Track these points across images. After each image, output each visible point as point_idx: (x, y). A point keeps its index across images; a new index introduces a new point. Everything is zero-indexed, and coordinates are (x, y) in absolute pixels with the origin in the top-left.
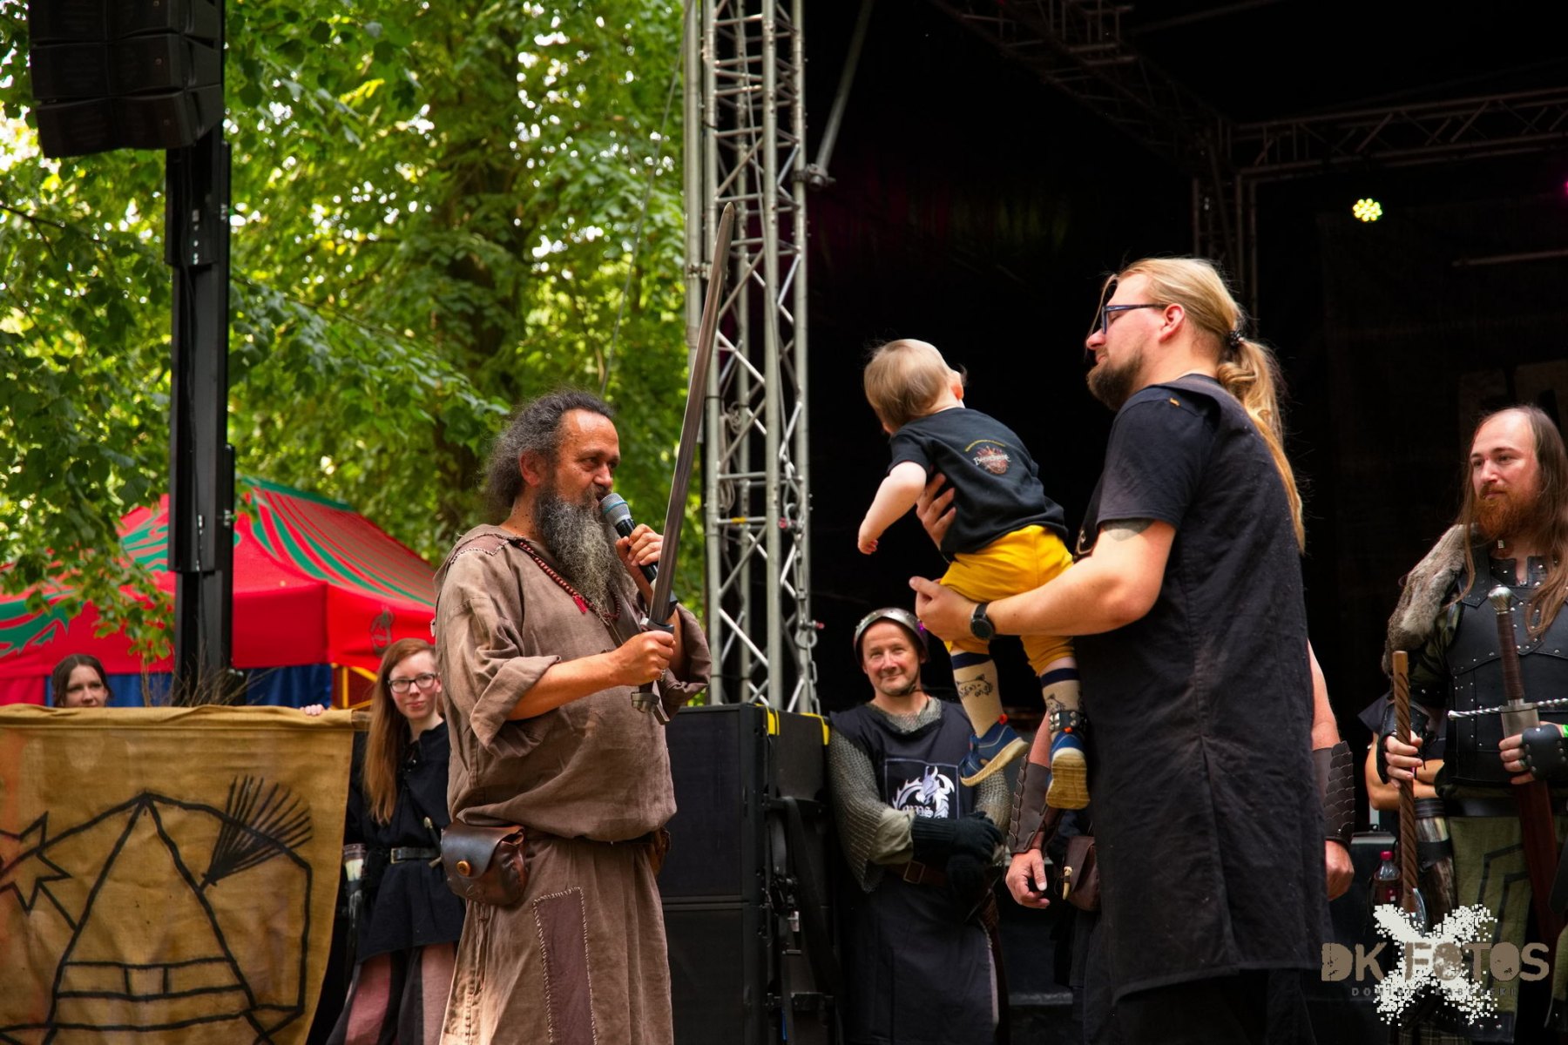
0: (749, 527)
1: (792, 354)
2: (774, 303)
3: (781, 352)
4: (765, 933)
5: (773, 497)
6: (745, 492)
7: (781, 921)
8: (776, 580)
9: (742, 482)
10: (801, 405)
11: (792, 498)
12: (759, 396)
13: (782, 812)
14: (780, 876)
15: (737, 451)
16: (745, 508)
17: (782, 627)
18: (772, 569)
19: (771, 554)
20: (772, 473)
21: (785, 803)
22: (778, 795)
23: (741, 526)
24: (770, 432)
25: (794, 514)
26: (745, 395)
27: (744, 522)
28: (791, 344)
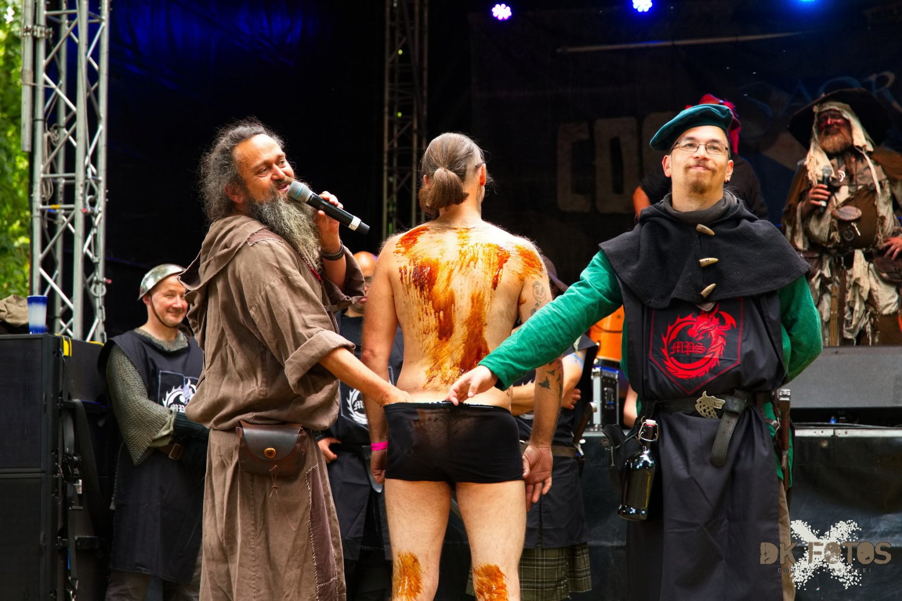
0: (63, 211)
1: (96, 92)
2: (84, 56)
3: (88, 90)
4: (57, 494)
5: (79, 191)
6: (61, 187)
7: (69, 486)
8: (80, 249)
9: (59, 180)
10: (102, 127)
11: (92, 191)
12: (72, 120)
13: (72, 410)
14: (69, 455)
15: (56, 158)
16: (61, 198)
17: (84, 282)
18: (78, 241)
19: (78, 230)
20: (79, 174)
21: (74, 404)
22: (70, 398)
23: (58, 211)
24: (79, 145)
25: (93, 203)
26: (63, 119)
27: (60, 208)
28: (96, 85)
